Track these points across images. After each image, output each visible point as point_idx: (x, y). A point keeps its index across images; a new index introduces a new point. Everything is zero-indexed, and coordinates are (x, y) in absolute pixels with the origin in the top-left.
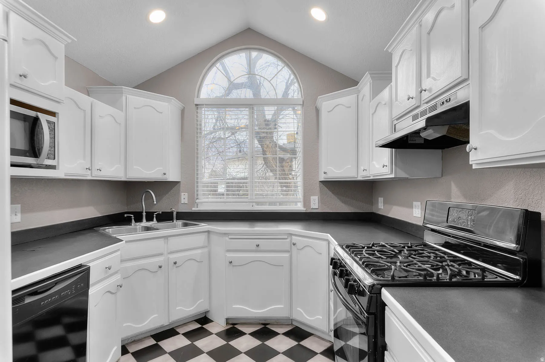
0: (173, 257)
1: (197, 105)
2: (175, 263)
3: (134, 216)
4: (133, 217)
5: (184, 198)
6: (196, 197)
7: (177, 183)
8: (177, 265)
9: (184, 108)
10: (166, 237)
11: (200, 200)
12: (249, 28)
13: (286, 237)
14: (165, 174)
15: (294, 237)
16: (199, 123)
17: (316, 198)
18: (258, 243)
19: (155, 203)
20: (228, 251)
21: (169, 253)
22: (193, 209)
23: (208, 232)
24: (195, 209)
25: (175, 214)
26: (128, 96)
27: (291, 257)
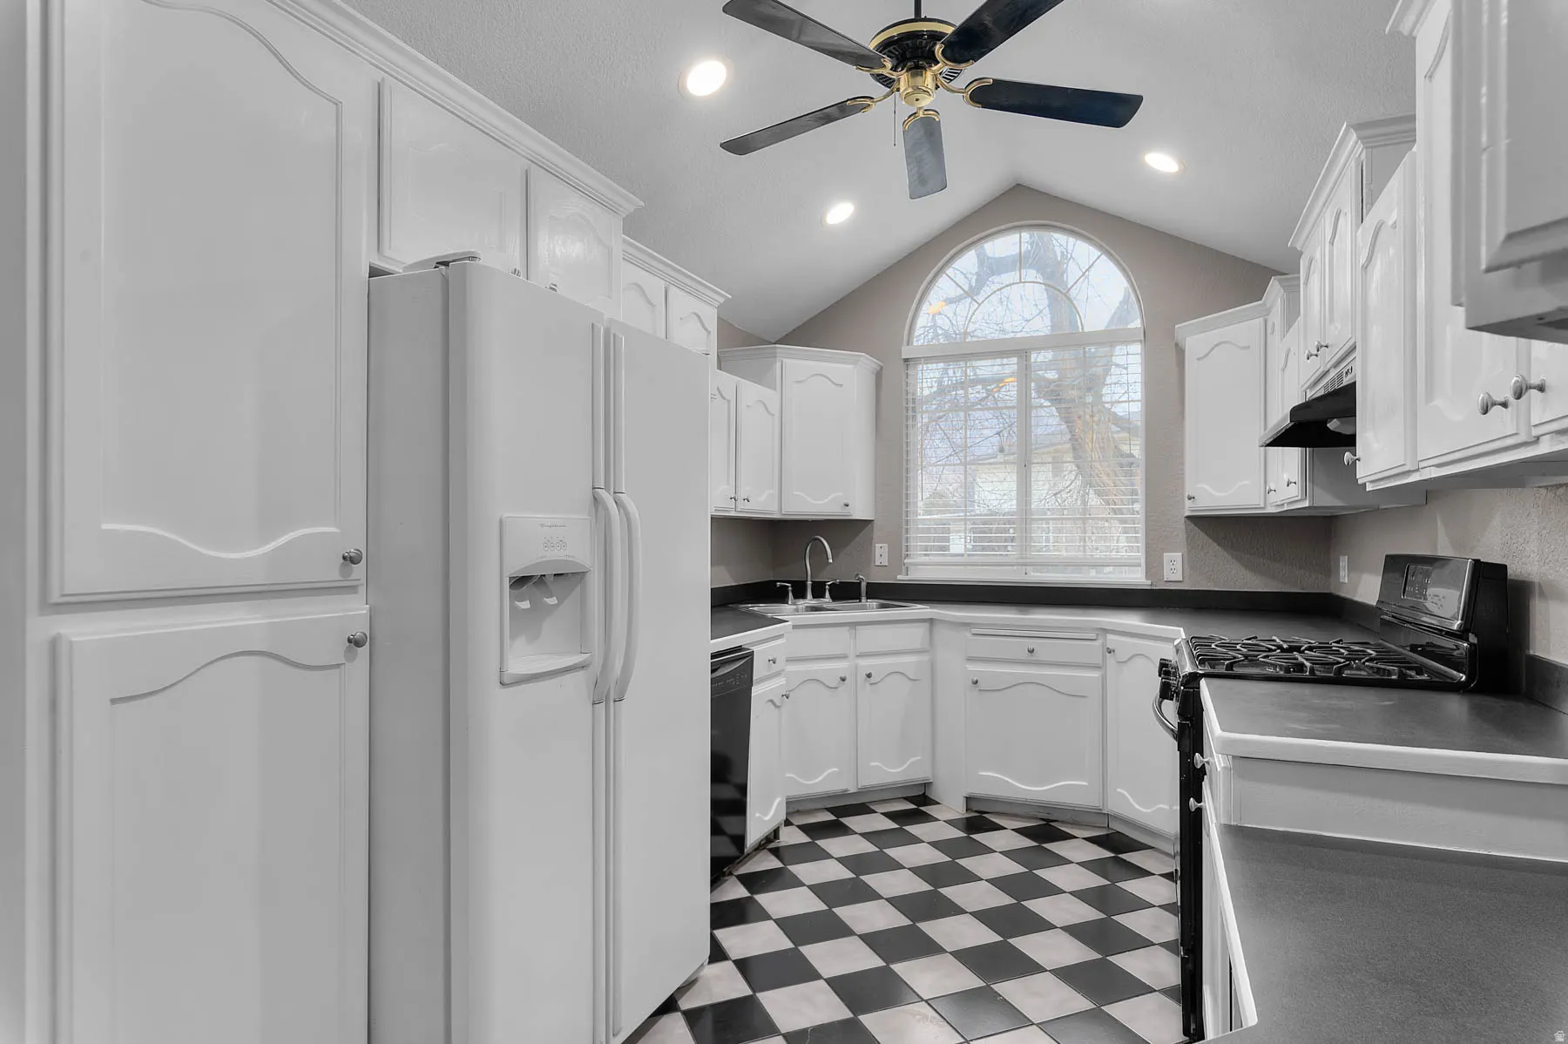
0: (866, 663)
1: (906, 360)
2: (869, 676)
3: (792, 587)
4: (790, 588)
5: (881, 554)
6: (904, 552)
7: (866, 523)
8: (872, 680)
9: (882, 368)
10: (853, 625)
11: (914, 558)
12: (1018, 184)
13: (1093, 636)
14: (847, 505)
15: (1110, 637)
16: (910, 397)
17: (1178, 556)
18: (1031, 647)
19: (831, 561)
20: (970, 659)
21: (858, 656)
22: (899, 577)
23: (931, 621)
24: (902, 578)
25: (863, 585)
26: (785, 360)
27: (1104, 678)
